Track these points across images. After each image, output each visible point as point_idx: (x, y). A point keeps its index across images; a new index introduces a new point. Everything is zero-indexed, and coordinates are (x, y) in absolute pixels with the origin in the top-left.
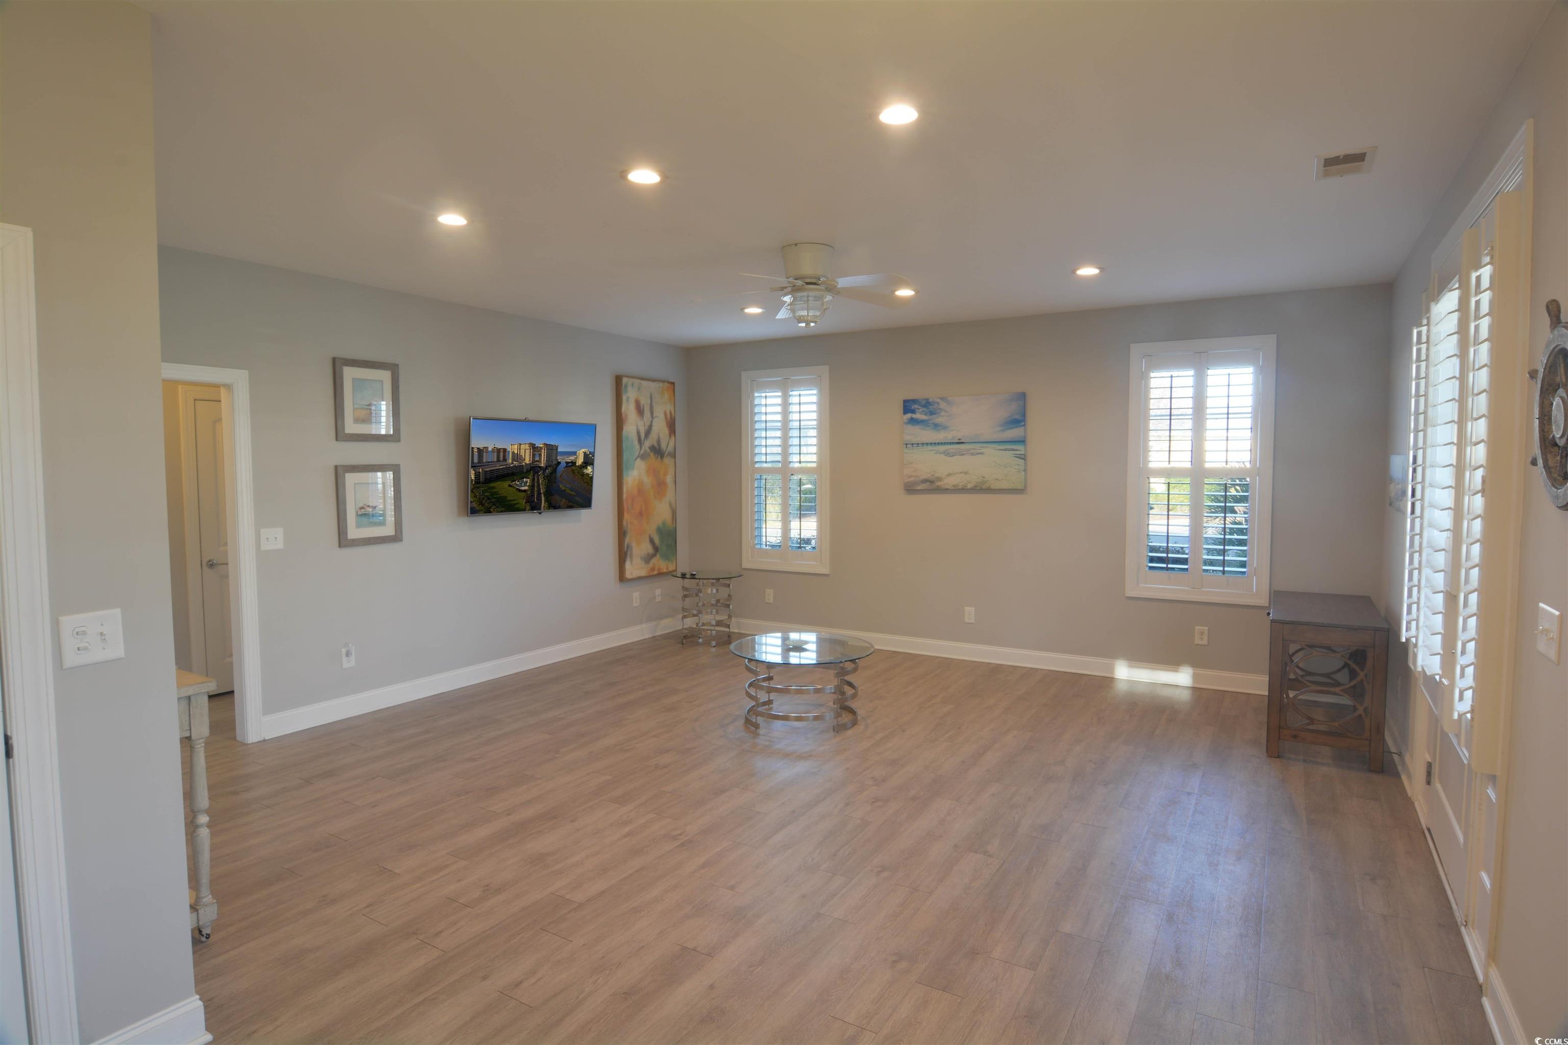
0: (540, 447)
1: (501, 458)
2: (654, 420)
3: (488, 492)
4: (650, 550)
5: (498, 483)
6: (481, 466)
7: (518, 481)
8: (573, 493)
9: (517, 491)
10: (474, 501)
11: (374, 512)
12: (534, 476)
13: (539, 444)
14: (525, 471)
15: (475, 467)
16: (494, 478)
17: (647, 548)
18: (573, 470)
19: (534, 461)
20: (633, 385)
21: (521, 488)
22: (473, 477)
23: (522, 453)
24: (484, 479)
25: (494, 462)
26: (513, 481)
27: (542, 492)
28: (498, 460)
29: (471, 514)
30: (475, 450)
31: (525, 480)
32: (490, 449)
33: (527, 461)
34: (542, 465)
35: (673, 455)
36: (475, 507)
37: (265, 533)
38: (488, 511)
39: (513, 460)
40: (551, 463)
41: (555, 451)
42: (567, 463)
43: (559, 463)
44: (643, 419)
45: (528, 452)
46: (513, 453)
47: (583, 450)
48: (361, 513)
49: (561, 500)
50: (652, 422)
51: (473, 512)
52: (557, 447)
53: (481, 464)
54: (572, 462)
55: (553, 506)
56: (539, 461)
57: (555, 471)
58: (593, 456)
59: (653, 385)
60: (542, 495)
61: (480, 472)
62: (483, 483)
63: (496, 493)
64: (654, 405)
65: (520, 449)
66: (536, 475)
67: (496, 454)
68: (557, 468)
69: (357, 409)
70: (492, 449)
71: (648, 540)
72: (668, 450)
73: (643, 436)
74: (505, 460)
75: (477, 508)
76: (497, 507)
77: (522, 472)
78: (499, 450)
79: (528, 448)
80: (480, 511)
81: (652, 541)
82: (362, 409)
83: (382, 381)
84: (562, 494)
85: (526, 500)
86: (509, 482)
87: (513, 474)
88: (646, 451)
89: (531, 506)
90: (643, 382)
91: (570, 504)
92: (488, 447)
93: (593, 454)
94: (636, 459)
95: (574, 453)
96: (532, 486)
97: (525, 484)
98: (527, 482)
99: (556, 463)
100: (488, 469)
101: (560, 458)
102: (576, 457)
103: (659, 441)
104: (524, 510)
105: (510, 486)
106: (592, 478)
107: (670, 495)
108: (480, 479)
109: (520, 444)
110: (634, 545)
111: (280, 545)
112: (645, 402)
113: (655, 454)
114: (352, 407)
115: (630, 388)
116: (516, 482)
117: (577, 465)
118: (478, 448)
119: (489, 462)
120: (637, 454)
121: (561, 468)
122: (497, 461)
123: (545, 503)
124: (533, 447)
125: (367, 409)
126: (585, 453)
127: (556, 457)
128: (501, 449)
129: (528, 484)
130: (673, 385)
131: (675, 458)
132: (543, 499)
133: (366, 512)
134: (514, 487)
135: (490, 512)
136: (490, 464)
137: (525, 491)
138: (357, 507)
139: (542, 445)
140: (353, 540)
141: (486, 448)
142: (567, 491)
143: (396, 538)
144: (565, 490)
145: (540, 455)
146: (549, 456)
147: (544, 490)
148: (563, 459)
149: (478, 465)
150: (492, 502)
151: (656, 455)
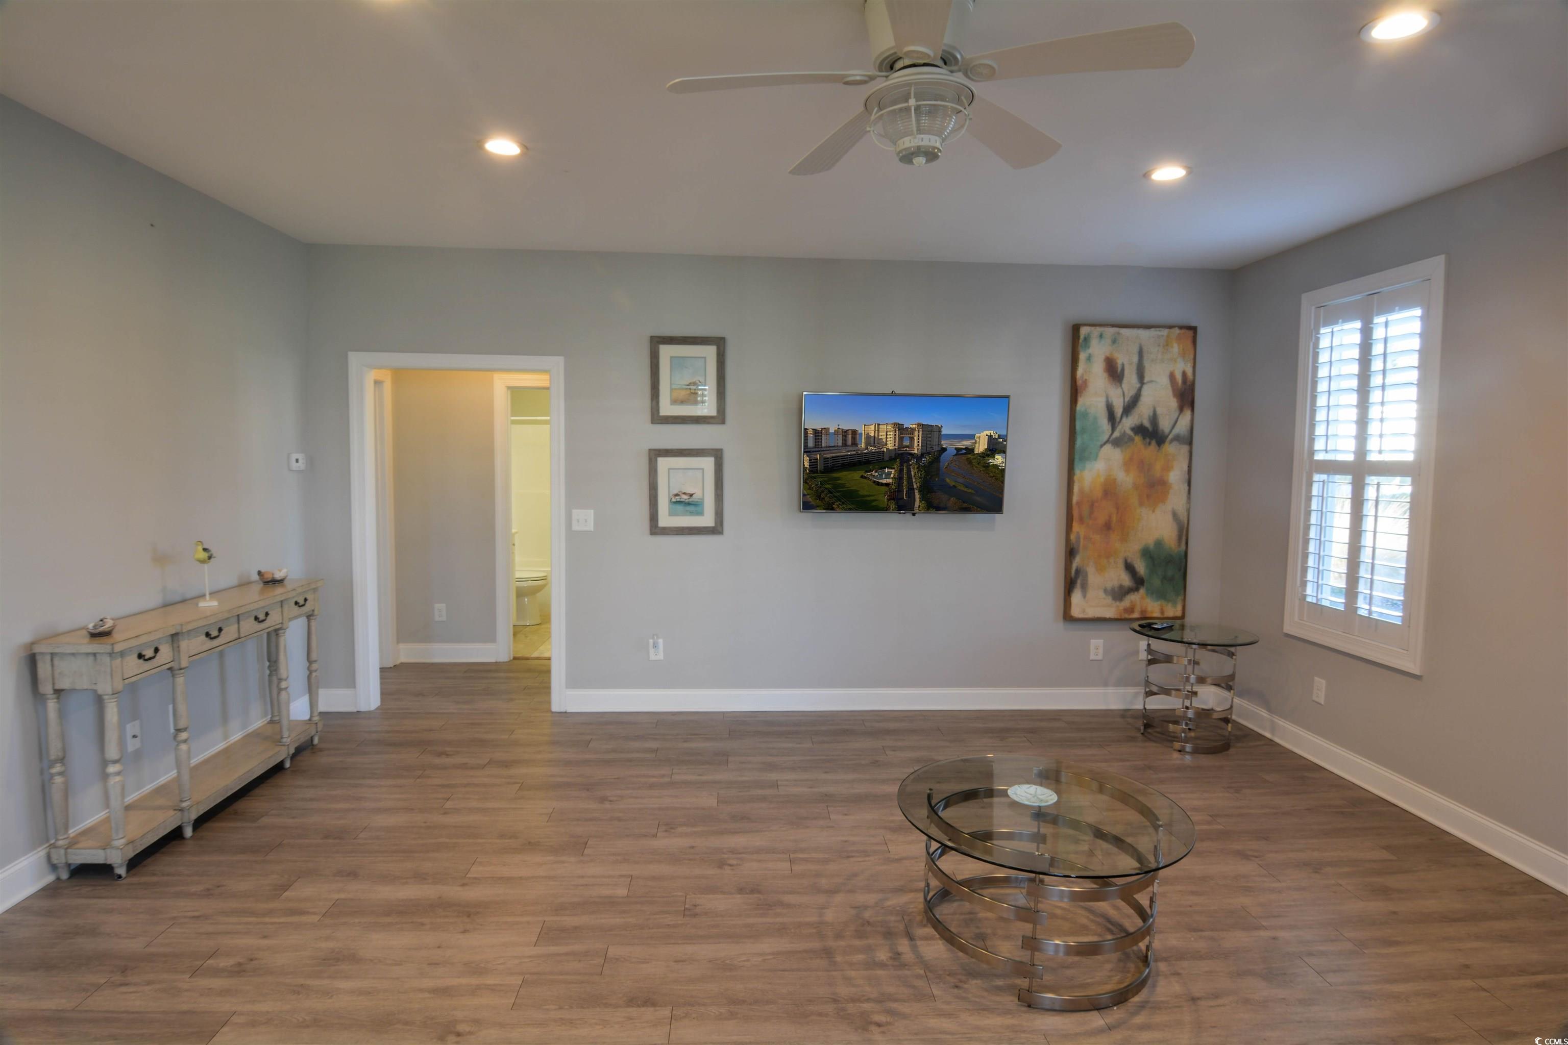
0: (911, 428)
1: (849, 442)
2: (1145, 387)
3: (828, 484)
4: (1126, 580)
5: (845, 473)
6: (819, 451)
7: (876, 472)
8: (970, 491)
9: (874, 485)
10: (808, 494)
11: (690, 500)
12: (901, 465)
13: (909, 423)
14: (886, 458)
15: (809, 452)
16: (838, 466)
17: (1120, 577)
18: (968, 459)
19: (901, 446)
20: (1101, 336)
21: (879, 481)
22: (807, 465)
23: (882, 436)
24: (823, 468)
25: (838, 446)
26: (867, 472)
27: (915, 486)
28: (845, 444)
29: (803, 509)
30: (810, 432)
31: (886, 470)
32: (832, 431)
33: (890, 446)
34: (916, 451)
35: (1188, 440)
36: (810, 502)
37: (577, 513)
38: (830, 508)
39: (868, 443)
40: (929, 449)
41: (936, 435)
42: (958, 450)
43: (944, 450)
44: (1121, 386)
45: (891, 435)
46: (868, 436)
47: (988, 433)
48: (675, 500)
49: (949, 499)
50: (1140, 390)
51: (807, 506)
52: (939, 429)
53: (819, 449)
54: (966, 449)
55: (933, 506)
56: (911, 446)
57: (936, 459)
58: (1006, 441)
59: (1143, 334)
60: (916, 491)
61: (817, 459)
62: (822, 473)
63: (842, 486)
64: (1147, 364)
65: (878, 430)
66: (905, 465)
67: (840, 437)
68: (940, 456)
69: (675, 389)
70: (835, 431)
71: (1121, 565)
72: (1176, 431)
73: (1119, 411)
74: (854, 444)
75: (813, 503)
76: (843, 503)
77: (882, 460)
78: (845, 433)
79: (892, 429)
80: (818, 506)
81: (1129, 568)
82: (683, 389)
83: (705, 358)
84: (951, 490)
85: (888, 496)
86: (862, 473)
87: (868, 462)
88: (1124, 434)
89: (897, 504)
90: (1124, 331)
91: (965, 505)
92: (829, 428)
93: (1005, 438)
94: (1102, 446)
95: (972, 437)
96: (899, 479)
97: (888, 476)
98: (890, 473)
99: (939, 449)
100: (828, 456)
101: (944, 443)
102: (974, 441)
103: (1154, 419)
104: (885, 509)
105: (862, 477)
106: (1003, 471)
107: (1176, 500)
108: (817, 467)
109: (879, 425)
110: (1091, 570)
111: (590, 527)
112: (1126, 359)
113: (1144, 438)
114: (669, 386)
115: (1094, 342)
116: (873, 473)
117: (976, 452)
118: (813, 429)
119: (831, 447)
120: (1105, 438)
121: (946, 458)
122: (842, 446)
123: (920, 501)
124: (901, 429)
125: (686, 389)
126: (990, 437)
127: (939, 441)
128: (848, 430)
129: (892, 476)
130: (1190, 333)
131: (1190, 443)
132: (917, 496)
133: (681, 500)
134: (869, 478)
135: (833, 509)
136: (831, 448)
137: (887, 485)
138: (671, 494)
139: (914, 426)
140: (664, 528)
141: (827, 429)
142: (959, 487)
143: (716, 530)
144: (954, 486)
145: (912, 439)
146: (926, 440)
147: (919, 485)
148: (951, 444)
149: (814, 450)
150: (835, 497)
151: (1148, 440)
